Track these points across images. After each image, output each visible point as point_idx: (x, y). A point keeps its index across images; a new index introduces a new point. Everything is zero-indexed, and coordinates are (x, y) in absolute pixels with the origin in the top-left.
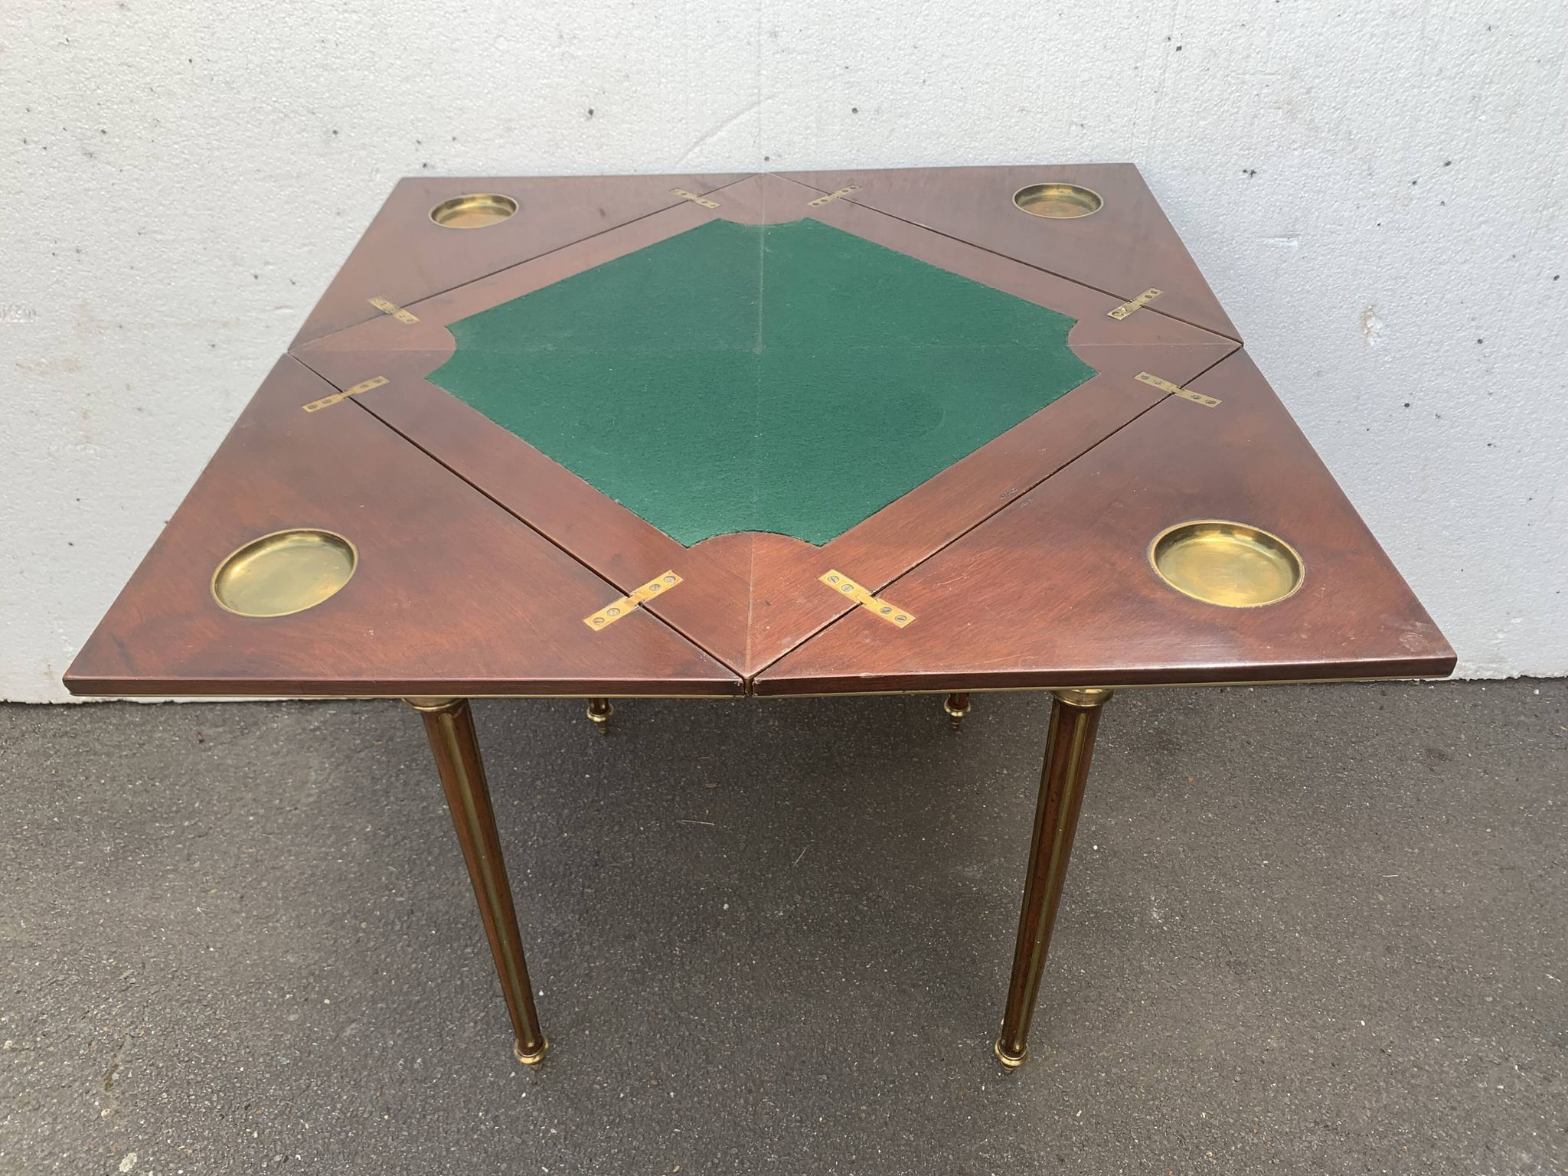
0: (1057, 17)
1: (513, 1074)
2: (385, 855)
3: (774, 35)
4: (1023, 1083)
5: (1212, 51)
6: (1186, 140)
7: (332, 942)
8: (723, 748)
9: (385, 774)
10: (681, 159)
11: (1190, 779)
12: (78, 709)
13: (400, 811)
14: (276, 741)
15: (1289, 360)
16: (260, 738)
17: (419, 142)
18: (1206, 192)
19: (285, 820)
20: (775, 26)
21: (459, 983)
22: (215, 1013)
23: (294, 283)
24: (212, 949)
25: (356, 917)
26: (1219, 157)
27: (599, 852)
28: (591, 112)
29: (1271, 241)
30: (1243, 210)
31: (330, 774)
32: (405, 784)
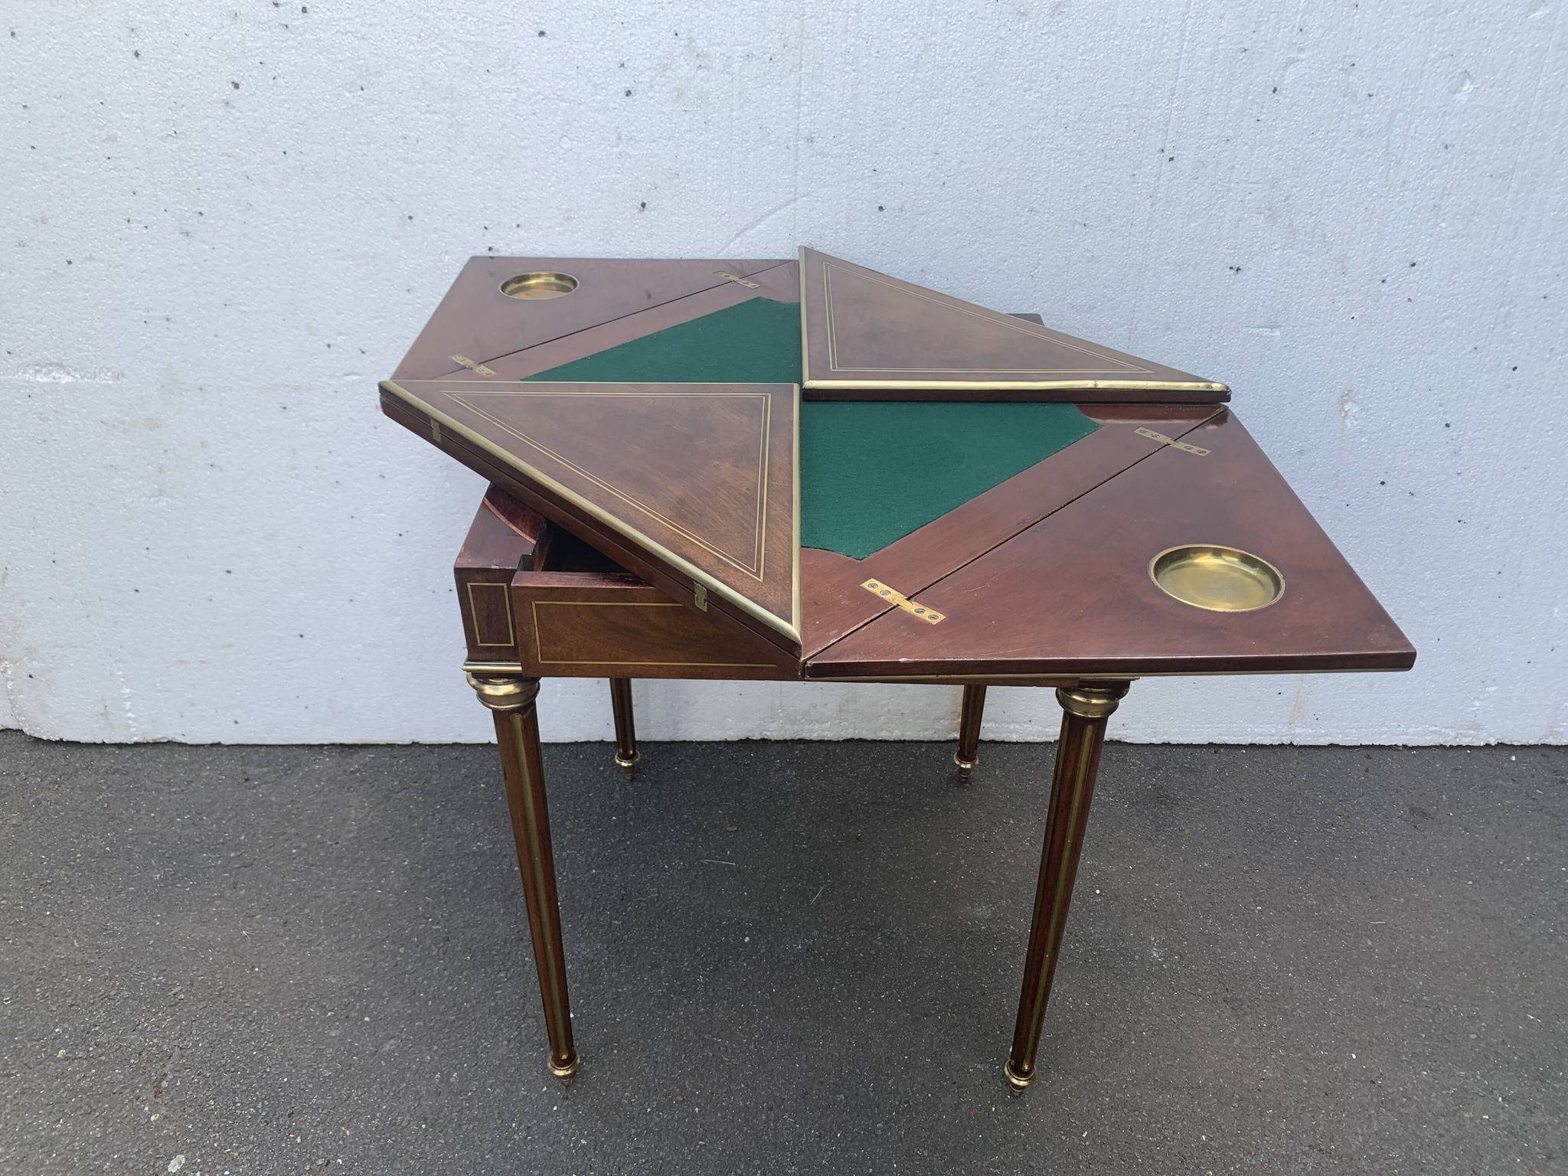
0: (1062, 130)
1: (545, 1089)
2: (422, 887)
3: (810, 140)
4: (1031, 1105)
5: (1200, 162)
6: (1178, 240)
7: (372, 965)
8: (743, 794)
9: (422, 814)
10: (723, 249)
11: (1187, 832)
12: (129, 749)
13: (436, 848)
14: (318, 781)
15: (1274, 439)
16: (302, 778)
17: (486, 228)
18: (1197, 286)
19: (326, 853)
20: (813, 133)
21: (493, 1004)
22: (260, 1027)
23: (363, 352)
24: (257, 969)
25: (394, 943)
26: (1208, 255)
27: (625, 888)
28: (643, 205)
29: (1256, 331)
30: (1231, 302)
31: (369, 812)
32: (441, 822)
